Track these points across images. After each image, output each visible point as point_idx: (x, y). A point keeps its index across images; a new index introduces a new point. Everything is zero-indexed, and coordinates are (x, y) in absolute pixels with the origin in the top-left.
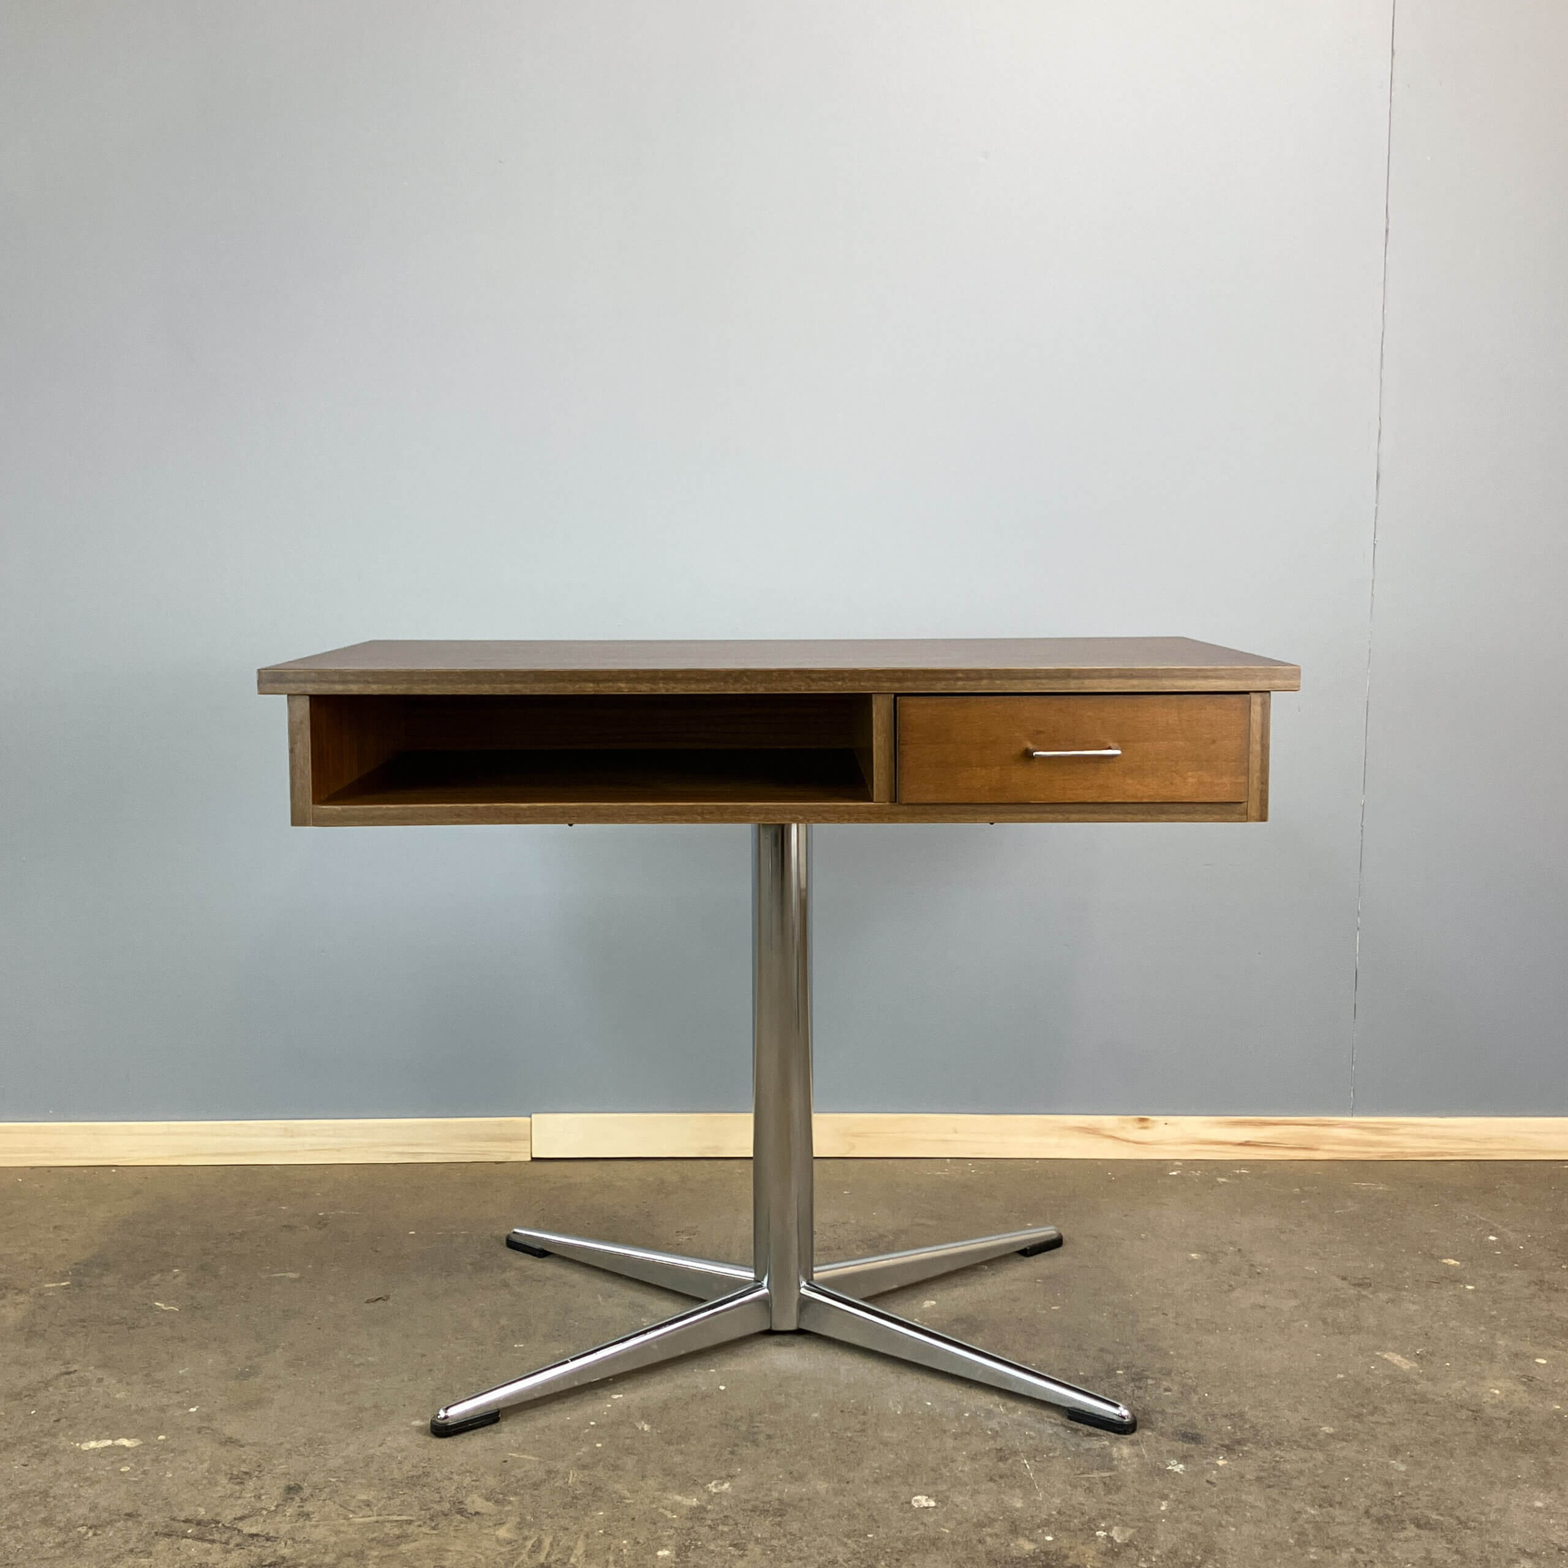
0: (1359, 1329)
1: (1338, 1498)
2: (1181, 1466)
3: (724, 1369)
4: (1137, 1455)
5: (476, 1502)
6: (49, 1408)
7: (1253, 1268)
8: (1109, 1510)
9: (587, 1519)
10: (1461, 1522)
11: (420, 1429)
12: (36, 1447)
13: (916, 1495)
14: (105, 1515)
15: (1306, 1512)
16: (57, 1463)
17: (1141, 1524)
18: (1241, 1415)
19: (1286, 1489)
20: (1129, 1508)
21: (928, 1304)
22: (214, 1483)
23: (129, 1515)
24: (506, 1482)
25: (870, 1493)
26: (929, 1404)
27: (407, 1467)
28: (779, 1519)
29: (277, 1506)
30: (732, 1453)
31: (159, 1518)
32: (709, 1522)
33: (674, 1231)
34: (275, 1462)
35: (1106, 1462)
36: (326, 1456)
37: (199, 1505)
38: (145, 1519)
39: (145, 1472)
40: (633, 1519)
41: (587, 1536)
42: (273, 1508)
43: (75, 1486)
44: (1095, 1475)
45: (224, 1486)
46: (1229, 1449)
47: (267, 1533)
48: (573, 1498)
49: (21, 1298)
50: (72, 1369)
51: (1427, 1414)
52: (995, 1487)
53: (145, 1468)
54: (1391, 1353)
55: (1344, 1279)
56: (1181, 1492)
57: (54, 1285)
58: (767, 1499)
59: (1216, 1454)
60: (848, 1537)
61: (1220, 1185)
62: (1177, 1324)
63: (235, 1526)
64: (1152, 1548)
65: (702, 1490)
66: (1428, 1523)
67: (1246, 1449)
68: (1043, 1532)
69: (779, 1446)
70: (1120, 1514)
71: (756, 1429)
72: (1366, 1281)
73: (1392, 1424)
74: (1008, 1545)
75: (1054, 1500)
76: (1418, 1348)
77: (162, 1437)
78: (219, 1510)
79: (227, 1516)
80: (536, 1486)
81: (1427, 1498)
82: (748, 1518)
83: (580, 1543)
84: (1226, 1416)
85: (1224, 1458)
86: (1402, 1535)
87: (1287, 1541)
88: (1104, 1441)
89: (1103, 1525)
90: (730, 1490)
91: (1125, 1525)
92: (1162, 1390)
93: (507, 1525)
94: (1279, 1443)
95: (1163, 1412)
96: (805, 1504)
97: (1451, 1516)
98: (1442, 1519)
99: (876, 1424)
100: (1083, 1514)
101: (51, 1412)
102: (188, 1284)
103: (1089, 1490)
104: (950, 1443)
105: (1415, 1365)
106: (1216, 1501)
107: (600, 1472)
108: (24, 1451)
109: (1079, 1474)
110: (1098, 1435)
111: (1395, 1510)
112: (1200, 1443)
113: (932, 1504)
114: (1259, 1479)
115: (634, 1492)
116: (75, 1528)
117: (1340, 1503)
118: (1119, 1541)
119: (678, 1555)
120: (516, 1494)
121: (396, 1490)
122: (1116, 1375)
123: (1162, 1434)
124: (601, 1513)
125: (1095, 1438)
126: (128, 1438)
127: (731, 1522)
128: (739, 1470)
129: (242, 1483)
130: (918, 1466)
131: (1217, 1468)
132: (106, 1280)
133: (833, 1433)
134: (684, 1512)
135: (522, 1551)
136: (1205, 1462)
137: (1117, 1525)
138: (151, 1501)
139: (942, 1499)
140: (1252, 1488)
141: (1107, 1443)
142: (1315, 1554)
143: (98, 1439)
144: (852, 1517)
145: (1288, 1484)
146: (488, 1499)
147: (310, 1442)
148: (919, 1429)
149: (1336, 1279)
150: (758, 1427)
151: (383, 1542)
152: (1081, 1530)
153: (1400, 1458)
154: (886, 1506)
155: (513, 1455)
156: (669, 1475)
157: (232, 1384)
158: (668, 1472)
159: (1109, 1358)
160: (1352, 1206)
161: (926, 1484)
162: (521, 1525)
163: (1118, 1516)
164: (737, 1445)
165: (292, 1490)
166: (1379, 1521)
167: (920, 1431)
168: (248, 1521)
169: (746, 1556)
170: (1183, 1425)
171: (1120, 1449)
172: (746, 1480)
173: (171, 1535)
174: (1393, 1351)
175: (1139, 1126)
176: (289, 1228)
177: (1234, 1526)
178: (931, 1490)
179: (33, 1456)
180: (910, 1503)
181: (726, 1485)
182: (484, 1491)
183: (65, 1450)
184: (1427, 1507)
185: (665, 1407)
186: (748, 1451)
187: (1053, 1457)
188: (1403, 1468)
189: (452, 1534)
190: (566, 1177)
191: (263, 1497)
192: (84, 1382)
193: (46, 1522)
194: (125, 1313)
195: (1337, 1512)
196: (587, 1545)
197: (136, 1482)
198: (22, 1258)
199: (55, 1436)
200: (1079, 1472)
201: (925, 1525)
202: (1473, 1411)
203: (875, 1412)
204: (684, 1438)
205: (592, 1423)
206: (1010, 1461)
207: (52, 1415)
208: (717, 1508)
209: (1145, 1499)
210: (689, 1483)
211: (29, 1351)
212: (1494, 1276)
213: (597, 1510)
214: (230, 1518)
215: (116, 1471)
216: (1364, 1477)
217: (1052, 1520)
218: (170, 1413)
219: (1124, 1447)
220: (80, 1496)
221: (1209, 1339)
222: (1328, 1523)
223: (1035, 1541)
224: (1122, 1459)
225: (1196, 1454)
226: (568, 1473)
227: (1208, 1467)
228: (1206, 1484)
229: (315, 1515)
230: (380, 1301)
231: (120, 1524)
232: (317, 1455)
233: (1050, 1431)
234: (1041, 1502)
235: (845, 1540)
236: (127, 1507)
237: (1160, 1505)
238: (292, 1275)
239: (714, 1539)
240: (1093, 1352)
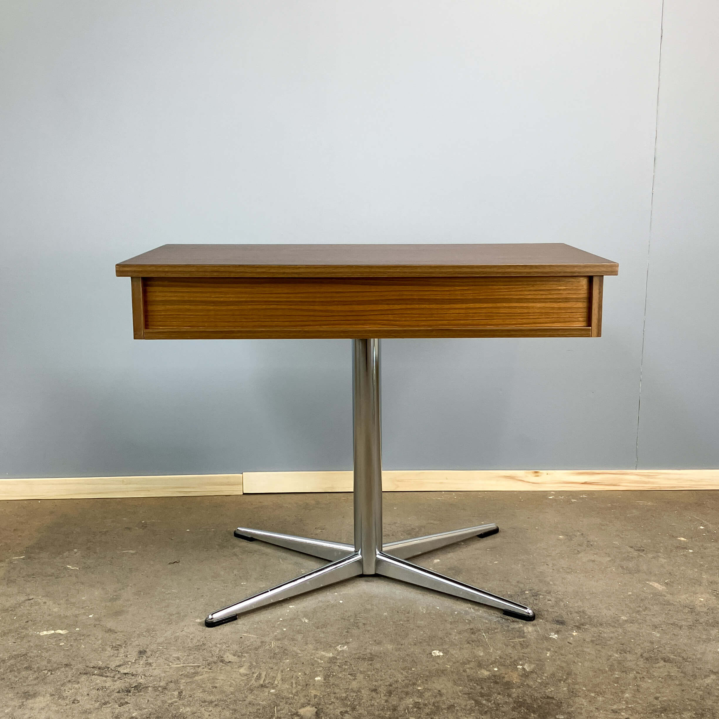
0: (638, 571)
1: (628, 649)
2: (556, 636)
3: (341, 593)
4: (536, 631)
5: (229, 657)
6: (22, 616)
7: (589, 543)
8: (523, 656)
9: (281, 664)
10: (684, 659)
11: (200, 624)
12: (18, 634)
13: (434, 650)
14: (55, 665)
15: (614, 656)
16: (29, 641)
17: (537, 662)
18: (584, 612)
19: (604, 645)
20: (533, 655)
21: (436, 561)
22: (104, 650)
23: (66, 665)
24: (242, 648)
25: (412, 650)
26: (438, 608)
27: (195, 641)
28: (371, 662)
29: (135, 660)
30: (347, 632)
31: (80, 666)
32: (338, 664)
33: (314, 528)
34: (133, 640)
35: (521, 634)
36: (156, 637)
37: (98, 660)
38: (74, 667)
39: (71, 645)
40: (303, 663)
41: (282, 672)
42: (134, 661)
43: (40, 652)
44: (517, 640)
45: (109, 651)
46: (578, 628)
47: (132, 673)
48: (274, 654)
49: (2, 564)
50: (31, 598)
51: (670, 610)
52: (470, 646)
53: (71, 643)
54: (654, 583)
55: (632, 547)
56: (556, 647)
57: (17, 558)
58: (365, 653)
59: (572, 630)
61: (573, 503)
62: (553, 569)
63: (116, 670)
64: (543, 673)
65: (334, 650)
66: (669, 660)
67: (586, 627)
68: (493, 666)
69: (369, 628)
70: (528, 658)
72: (642, 548)
73: (654, 615)
74: (477, 673)
75: (497, 652)
76: (667, 580)
77: (77, 629)
78: (108, 662)
79: (112, 665)
80: (256, 649)
81: (669, 649)
82: (356, 662)
84: (577, 612)
85: (576, 632)
86: (657, 665)
87: (605, 669)
88: (520, 624)
89: (521, 663)
90: (347, 649)
91: (530, 662)
92: (546, 600)
93: (244, 667)
94: (601, 625)
95: (547, 611)
96: (382, 655)
97: (679, 656)
98: (675, 657)
99: (414, 618)
100: (511, 658)
102: (82, 556)
103: (514, 647)
104: (449, 626)
105: (664, 587)
106: (572, 651)
107: (286, 642)
108: (13, 636)
110: (517, 622)
111: (654, 654)
112: (565, 625)
113: (441, 654)
114: (592, 641)
115: (302, 651)
116: (42, 671)
117: (629, 652)
118: (528, 670)
119: (325, 679)
120: (247, 653)
121: (190, 652)
122: (525, 594)
123: (547, 621)
124: (288, 661)
126: (62, 630)
127: (349, 664)
128: (351, 640)
129: (118, 650)
130: (434, 637)
131: (573, 636)
132: (42, 555)
133: (394, 622)
134: (326, 659)
135: (252, 679)
136: (567, 633)
137: (527, 663)
138: (76, 658)
139: (446, 652)
140: (589, 645)
142: (617, 675)
143: (47, 630)
144: (404, 661)
145: (606, 643)
146: (234, 655)
147: (148, 631)
149: (628, 548)
150: (359, 620)
151: (187, 676)
152: (510, 665)
153: (657, 630)
154: (420, 655)
155: (245, 635)
156: (318, 643)
157: (109, 604)
158: (318, 641)
159: (522, 586)
160: (635, 512)
161: (438, 645)
162: (250, 668)
163: (527, 659)
164: (349, 628)
165: (142, 653)
166: (647, 659)
167: (435, 620)
168: (123, 667)
169: (356, 679)
170: (557, 617)
171: (527, 628)
172: (354, 645)
173: (87, 674)
174: (654, 581)
175: (534, 475)
176: (128, 528)
177: (581, 662)
178: (440, 648)
179: (17, 639)
180: (431, 654)
181: (345, 647)
182: (232, 652)
183: (32, 635)
184: (669, 653)
185: (315, 611)
186: (355, 631)
187: (497, 632)
188: (658, 635)
189: (219, 672)
190: (260, 502)
191: (129, 656)
192: (37, 604)
193: (28, 668)
194: (53, 571)
195: (628, 655)
196: (282, 675)
197: (68, 650)
199: (26, 629)
200: (509, 639)
201: (439, 664)
202: (691, 608)
203: (413, 613)
204: (324, 626)
205: (281, 619)
206: (477, 634)
207: (24, 619)
208: (341, 658)
209: (540, 651)
210: (328, 646)
211: (9, 589)
212: (703, 546)
213: (286, 659)
214: (114, 666)
215: (58, 645)
216: (640, 639)
217: (497, 661)
218: (80, 618)
219: (530, 627)
220: (42, 657)
221: (569, 577)
222: (624, 660)
223: (489, 671)
224: (529, 632)
225: (563, 630)
226: (271, 643)
227: (569, 636)
228: (568, 644)
229: (154, 664)
230: (175, 563)
231: (63, 669)
232: (152, 636)
233: (495, 620)
234: (491, 653)
235: (402, 671)
236: (65, 661)
237: (547, 653)
238: (132, 552)
239: (341, 672)
240: (514, 583)
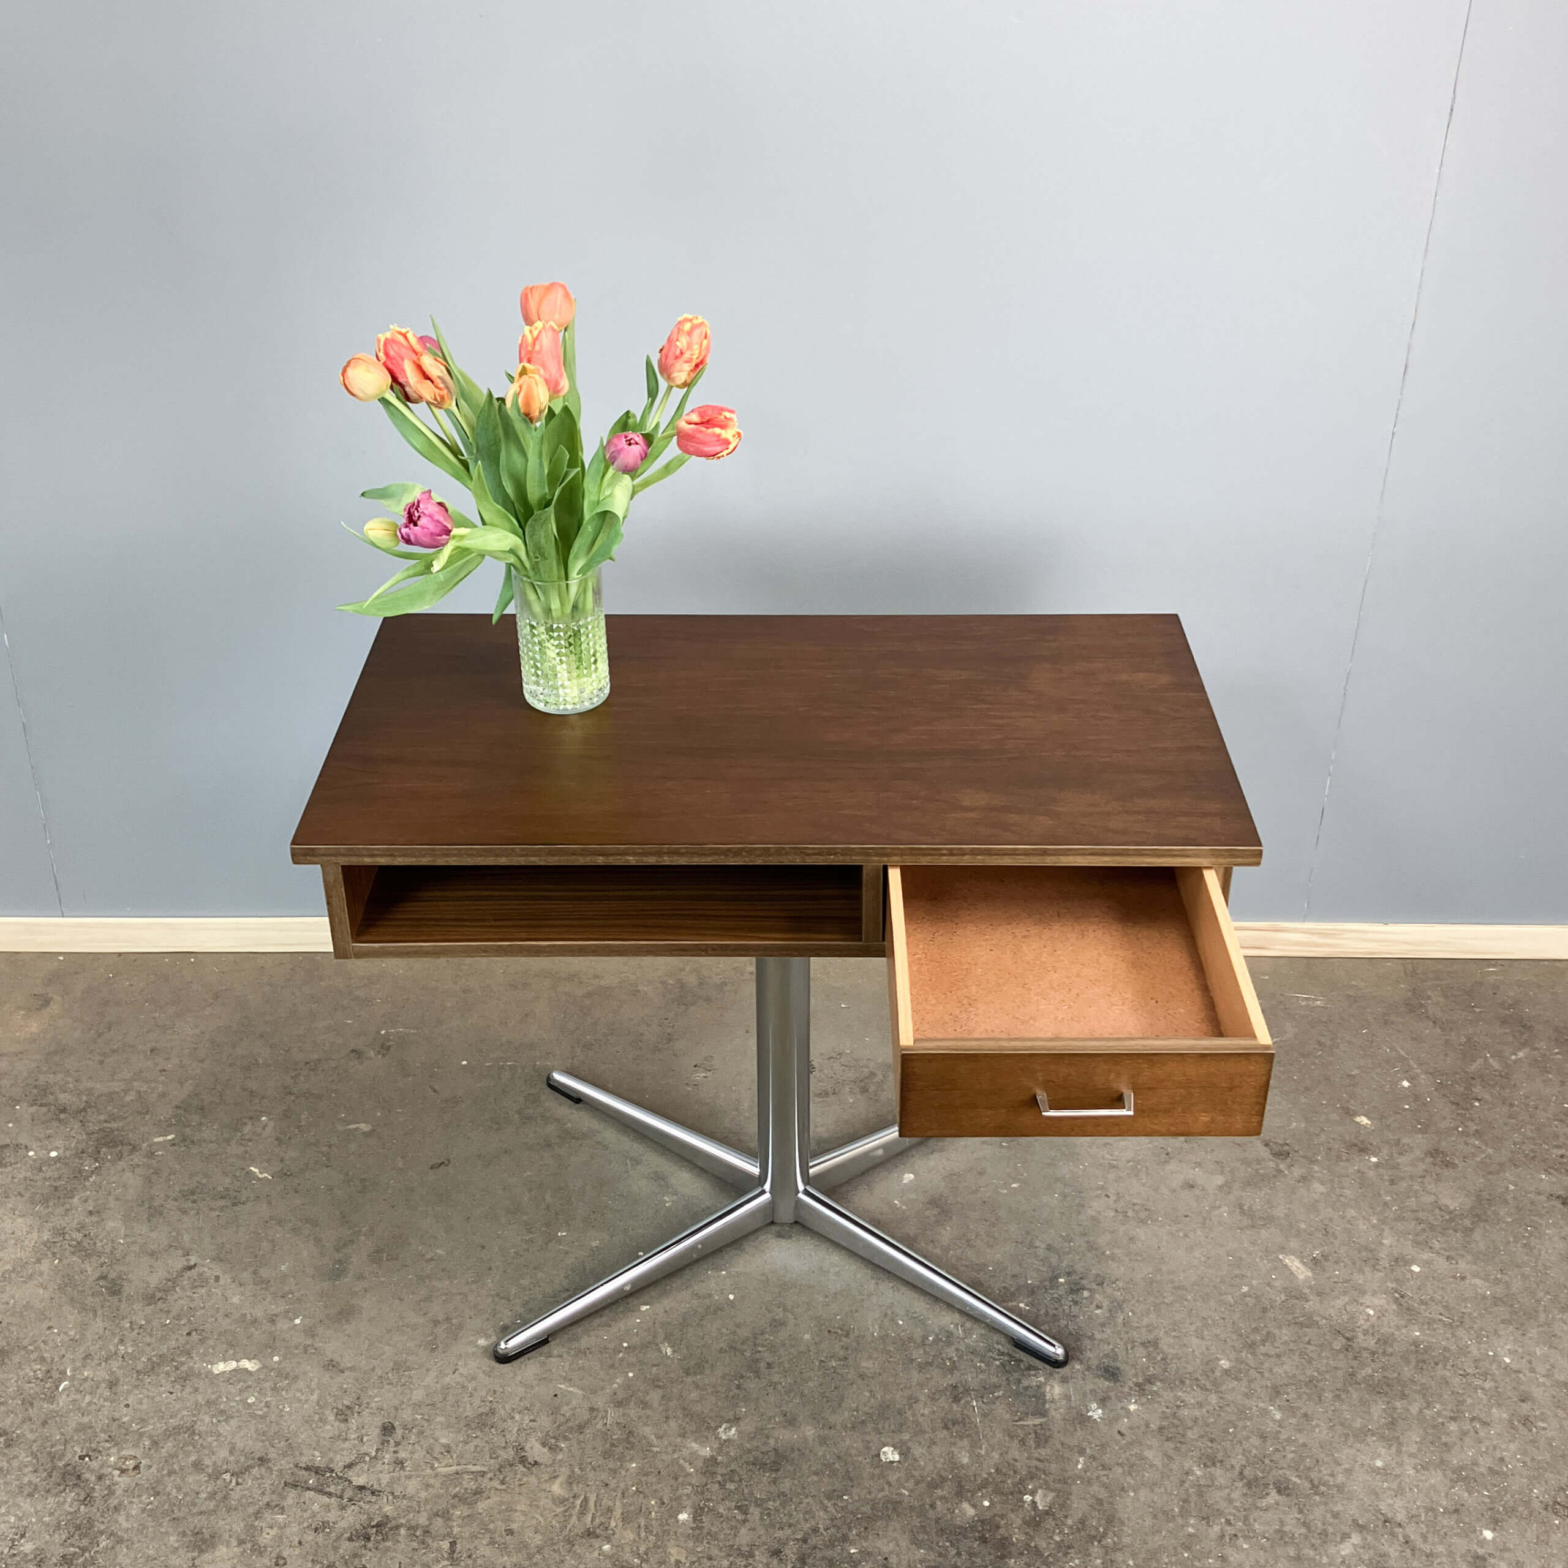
0: (1269, 1220)
1: (1221, 1455)
2: (1100, 1411)
3: (733, 1270)
4: (1066, 1396)
5: (535, 1450)
6: (178, 1317)
8: (1037, 1468)
9: (623, 1472)
10: (1314, 1486)
11: (485, 1349)
12: (177, 1368)
13: (884, 1446)
14: (242, 1460)
15: (1193, 1473)
16: (196, 1390)
17: (1059, 1486)
18: (1155, 1344)
19: (1181, 1442)
20: (1053, 1466)
21: (909, 1177)
22: (323, 1420)
23: (261, 1460)
24: (557, 1424)
25: (848, 1442)
26: (901, 1322)
27: (476, 1401)
28: (775, 1475)
29: (377, 1452)
30: (738, 1387)
31: (286, 1464)
32: (719, 1478)
33: (693, 1065)
34: (371, 1393)
35: (1038, 1404)
36: (412, 1386)
37: (314, 1449)
38: (274, 1465)
39: (267, 1405)
40: (659, 1472)
41: (623, 1494)
42: (374, 1454)
43: (214, 1421)
44: (1030, 1421)
45: (332, 1426)
46: (1141, 1388)
47: (372, 1486)
48: (612, 1445)
49: (137, 1158)
50: (192, 1263)
51: (1309, 1343)
52: (948, 1437)
53: (268, 1399)
54: (1292, 1257)
55: (1267, 1145)
56: (1096, 1445)
57: (161, 1139)
58: (765, 1449)
59: (1129, 1395)
60: (829, 1498)
62: (1116, 1211)
63: (345, 1476)
64: (1066, 1517)
65: (713, 1438)
66: (1286, 1488)
67: (1154, 1389)
68: (982, 1496)
69: (777, 1378)
70: (1044, 1473)
71: (758, 1356)
72: (1286, 1148)
73: (1278, 1356)
74: (953, 1512)
75: (994, 1454)
76: (1316, 1249)
77: (276, 1359)
78: (331, 1455)
79: (339, 1464)
80: (581, 1428)
81: (1292, 1455)
82: (750, 1473)
83: (618, 1503)
84: (1143, 1344)
85: (1136, 1402)
86: (1264, 1503)
87: (1173, 1510)
88: (1040, 1377)
89: (1030, 1487)
90: (736, 1436)
91: (1048, 1487)
92: (1094, 1306)
93: (560, 1479)
94: (1182, 1382)
95: (1092, 1337)
96: (796, 1454)
97: (1307, 1478)
98: (1299, 1482)
99: (856, 1350)
100: (1015, 1472)
101: (182, 1322)
102: (276, 1140)
103: (1023, 1442)
104: (915, 1376)
105: (1310, 1274)
106: (1122, 1457)
107: (633, 1412)
108: (168, 1374)
109: (1017, 1421)
110: (1036, 1369)
111: (1263, 1472)
112: (1119, 1380)
113: (897, 1458)
114: (1161, 1428)
115: (659, 1437)
116: (221, 1474)
117: (1222, 1461)
118: (1040, 1508)
119: (695, 1520)
120: (566, 1439)
121: (469, 1432)
122: (1057, 1286)
123: (1089, 1368)
124: (634, 1465)
125: (1033, 1373)
126: (249, 1359)
127: (737, 1478)
128: (744, 1410)
129: (346, 1420)
130: (888, 1406)
131: (1128, 1413)
132: (207, 1133)
133: (821, 1361)
134: (700, 1464)
135: (573, 1512)
136: (1120, 1405)
137: (1041, 1488)
138: (276, 1441)
139: (905, 1453)
140: (1153, 1441)
141: (1042, 1379)
142: (1193, 1526)
143: (225, 1360)
144: (834, 1473)
145: (1183, 1436)
146: (544, 1445)
147: (396, 1367)
148: (891, 1357)
149: (1259, 1145)
150: (760, 1352)
151: (464, 1499)
152: (1012, 1493)
153: (1278, 1402)
154: (860, 1459)
155: (562, 1386)
157: (326, 1285)
158: (688, 1414)
159: (1054, 1260)
160: (1291, 1032)
161: (893, 1431)
162: (570, 1482)
163: (1043, 1476)
164: (742, 1377)
165: (387, 1429)
166: (1249, 1485)
167: (892, 1359)
168: (355, 1470)
169: (748, 1521)
170: (1107, 1355)
171: (1052, 1387)
172: (748, 1426)
173: (297, 1486)
174: (1293, 1255)
176: (357, 1053)
177: (1135, 1491)
178: (896, 1438)
179: (175, 1381)
180: (879, 1455)
181: (733, 1430)
182: (539, 1434)
183: (200, 1374)
184: (1289, 1466)
185: (684, 1324)
186: (752, 1385)
187: (998, 1398)
188: (1278, 1416)
189: (517, 1489)
190: (596, 977)
191: (365, 1439)
192: (202, 1281)
193: (198, 1466)
194: (227, 1182)
195: (1218, 1472)
196: (624, 1505)
197: (261, 1417)
198: (128, 1099)
199: (189, 1354)
200: (1017, 1418)
201: (890, 1485)
202: (1347, 1339)
203: (856, 1333)
204: (699, 1368)
205: (625, 1345)
206: (962, 1402)
207: (184, 1325)
208: (725, 1460)
209: (1067, 1454)
210: (704, 1427)
211: (154, 1235)
212: (1398, 1142)
213: (632, 1460)
214: (341, 1464)
215: (244, 1401)
216: (1245, 1427)
217: (991, 1480)
218: (279, 1325)
219: (1056, 1386)
220: (220, 1435)
221: (1141, 1233)
222: (1209, 1486)
223: (974, 1506)
224: (1053, 1401)
225: (1112, 1394)
226: (606, 1412)
227: (1122, 1412)
228: (1118, 1437)
229: (409, 1462)
230: (442, 1167)
231: (255, 1471)
232: (404, 1385)
233: (998, 1363)
234: (982, 1456)
235: (826, 1502)
236: (259, 1449)
237: (1078, 1462)
238: (364, 1127)
239: (723, 1500)
240: (1041, 1252)
